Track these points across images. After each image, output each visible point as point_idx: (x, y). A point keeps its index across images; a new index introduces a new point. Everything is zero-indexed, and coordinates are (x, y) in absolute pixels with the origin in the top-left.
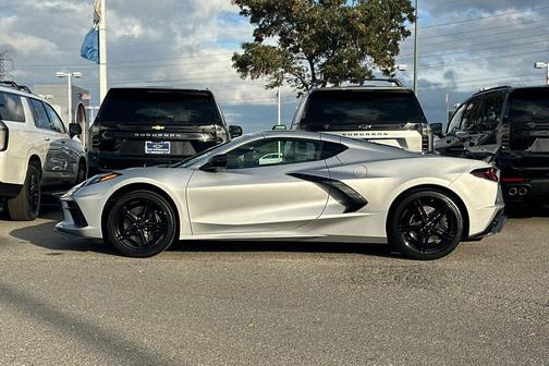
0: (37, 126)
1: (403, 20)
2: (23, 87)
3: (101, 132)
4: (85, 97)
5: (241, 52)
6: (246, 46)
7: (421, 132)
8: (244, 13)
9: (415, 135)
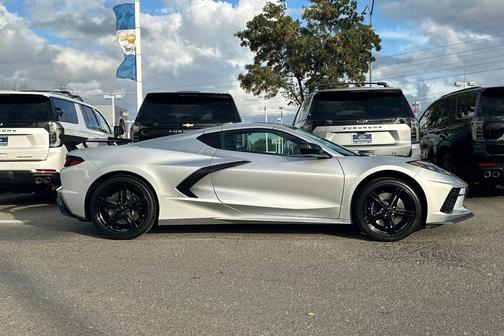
0: (88, 127)
1: (371, 48)
2: (76, 97)
3: (140, 130)
4: (124, 114)
5: (246, 72)
6: (248, 67)
7: (410, 125)
8: (244, 44)
9: (405, 127)
